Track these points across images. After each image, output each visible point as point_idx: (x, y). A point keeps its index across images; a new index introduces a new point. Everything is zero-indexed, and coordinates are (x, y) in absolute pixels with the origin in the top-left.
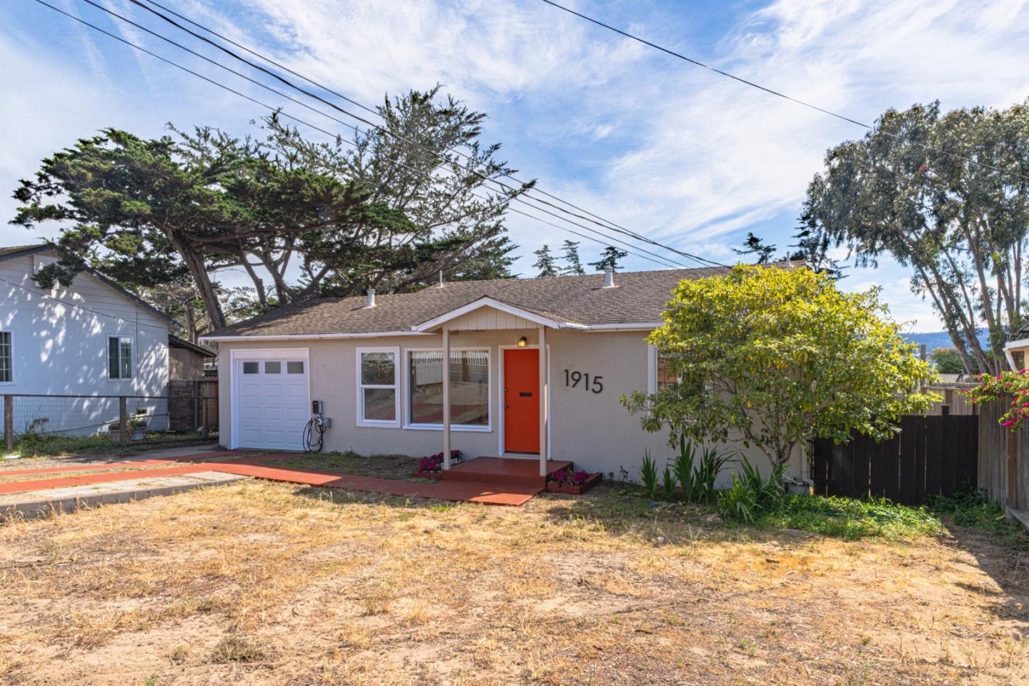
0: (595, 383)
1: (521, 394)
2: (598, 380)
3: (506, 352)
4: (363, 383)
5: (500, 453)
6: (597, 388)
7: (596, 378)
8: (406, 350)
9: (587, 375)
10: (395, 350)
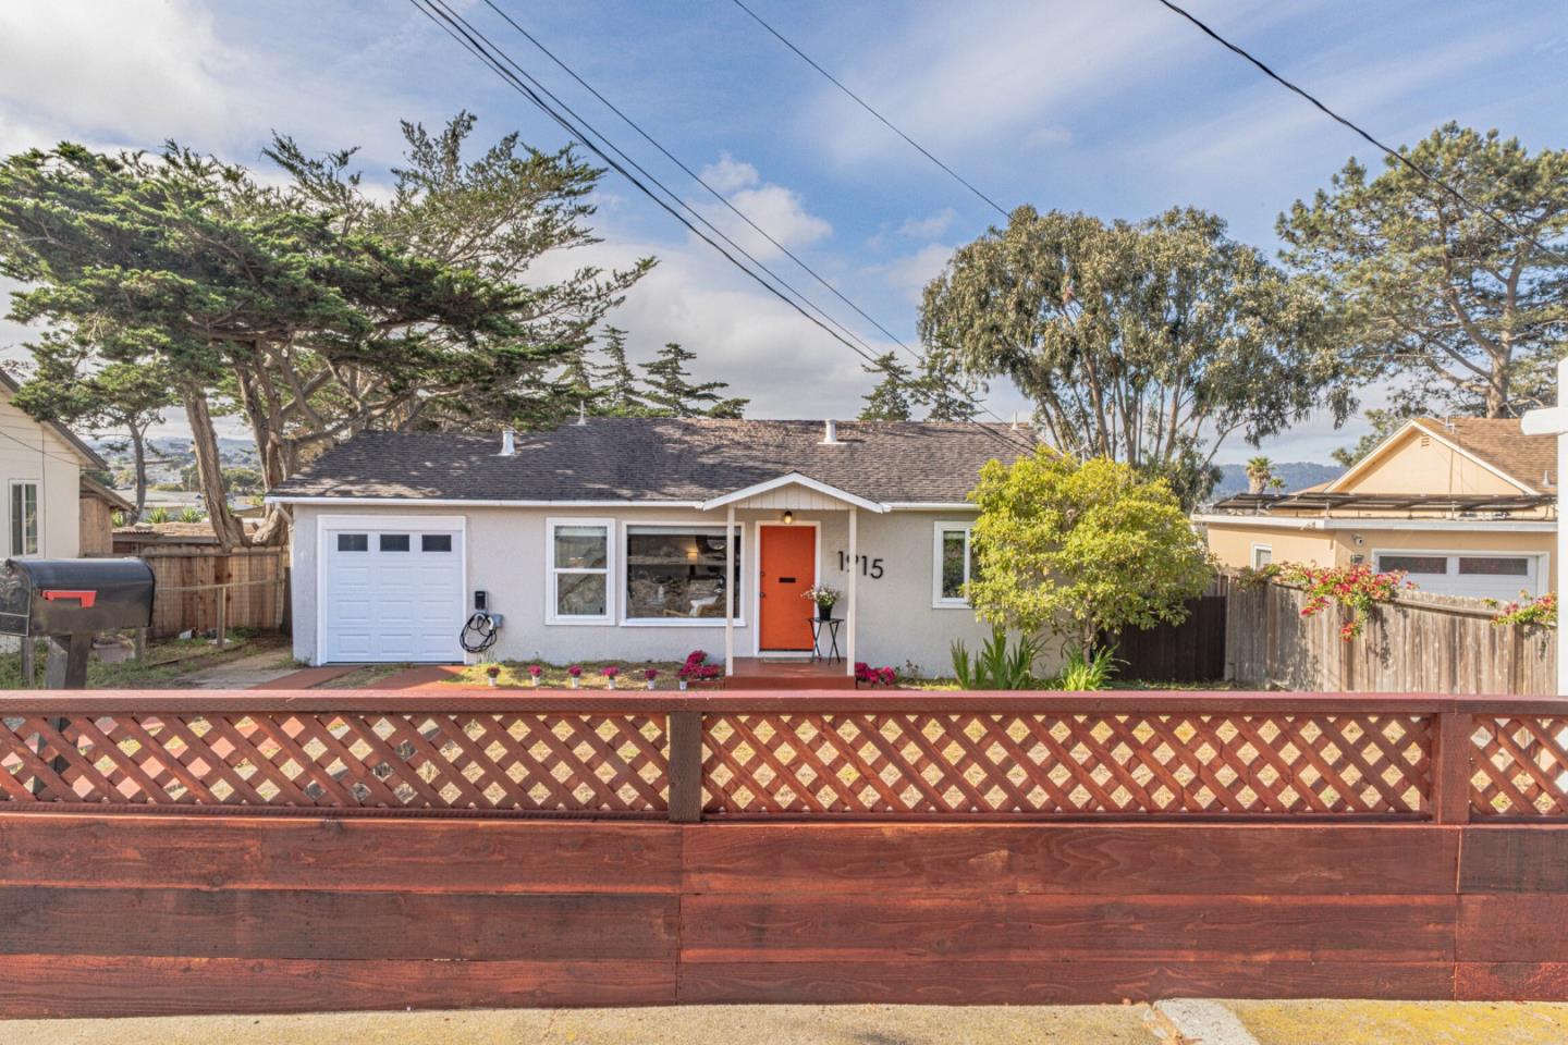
0: (875, 566)
1: (782, 580)
2: (878, 564)
3: (763, 529)
4: (556, 566)
5: (756, 653)
6: (876, 572)
7: (876, 561)
8: (625, 523)
9: (865, 557)
10: (609, 522)
